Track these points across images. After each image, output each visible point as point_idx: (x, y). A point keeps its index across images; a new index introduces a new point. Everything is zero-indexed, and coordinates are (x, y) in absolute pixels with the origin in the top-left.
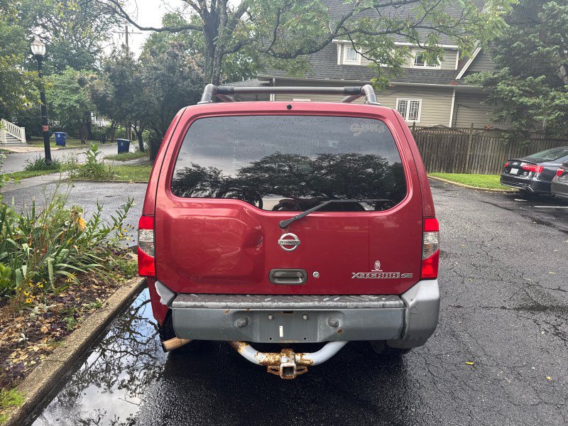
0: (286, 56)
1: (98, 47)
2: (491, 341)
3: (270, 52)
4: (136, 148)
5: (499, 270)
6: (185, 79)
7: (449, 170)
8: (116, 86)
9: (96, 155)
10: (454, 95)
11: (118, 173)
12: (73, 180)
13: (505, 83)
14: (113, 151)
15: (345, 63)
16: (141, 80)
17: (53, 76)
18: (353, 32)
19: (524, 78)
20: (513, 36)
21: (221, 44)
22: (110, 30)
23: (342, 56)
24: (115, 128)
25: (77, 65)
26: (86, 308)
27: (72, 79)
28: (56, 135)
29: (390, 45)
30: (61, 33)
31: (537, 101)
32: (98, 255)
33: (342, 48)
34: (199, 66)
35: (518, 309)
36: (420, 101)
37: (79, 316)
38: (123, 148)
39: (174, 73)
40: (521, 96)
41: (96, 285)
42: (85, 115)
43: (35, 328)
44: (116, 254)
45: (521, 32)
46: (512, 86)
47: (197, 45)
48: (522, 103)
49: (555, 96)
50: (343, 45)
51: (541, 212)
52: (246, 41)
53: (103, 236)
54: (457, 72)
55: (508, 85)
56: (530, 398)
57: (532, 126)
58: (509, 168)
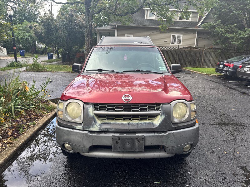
0: (121, 15)
1: (39, 12)
2: (203, 137)
3: (114, 13)
4: (56, 57)
5: (210, 108)
6: (77, 26)
7: (194, 66)
8: (46, 29)
9: (37, 60)
10: (197, 33)
11: (47, 68)
12: (27, 71)
13: (219, 28)
14: (46, 58)
15: (148, 19)
16: (57, 26)
17: (18, 25)
18: (151, 4)
19: (227, 25)
20: (222, 6)
21: (92, 10)
22: (44, 4)
23: (147, 15)
24: (47, 48)
25: (29, 20)
26: (29, 125)
27: (27, 26)
28: (21, 51)
29: (168, 10)
30: (22, 5)
31: (233, 35)
32: (35, 102)
33: (147, 12)
34: (83, 20)
35: (216, 125)
36: (182, 35)
37: (25, 128)
38: (50, 57)
39: (72, 23)
40: (226, 33)
41: (34, 115)
42: (33, 42)
43: (6, 133)
44: (43, 102)
45: (226, 4)
46: (222, 29)
47: (83, 11)
48: (226, 36)
49: (240, 33)
50: (147, 10)
51: (232, 84)
52: (103, 8)
53: (37, 95)
54: (198, 23)
55: (220, 28)
56: (216, 160)
57: (230, 47)
58: (219, 65)
